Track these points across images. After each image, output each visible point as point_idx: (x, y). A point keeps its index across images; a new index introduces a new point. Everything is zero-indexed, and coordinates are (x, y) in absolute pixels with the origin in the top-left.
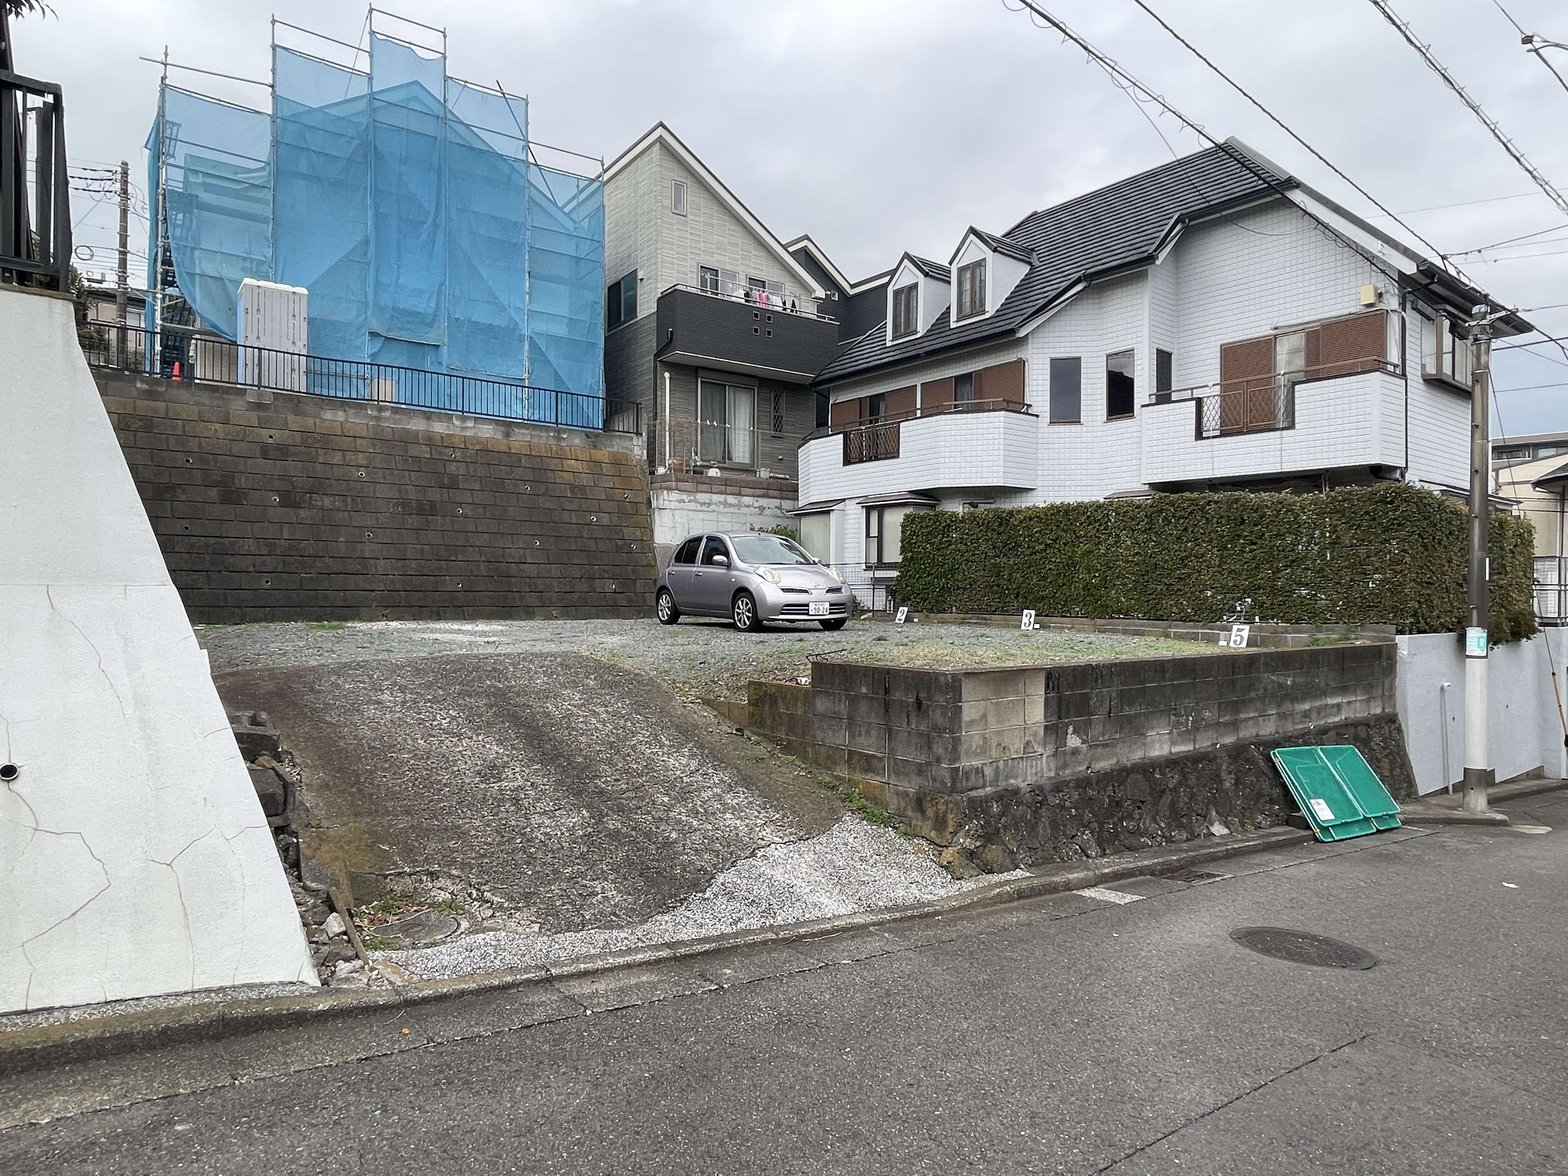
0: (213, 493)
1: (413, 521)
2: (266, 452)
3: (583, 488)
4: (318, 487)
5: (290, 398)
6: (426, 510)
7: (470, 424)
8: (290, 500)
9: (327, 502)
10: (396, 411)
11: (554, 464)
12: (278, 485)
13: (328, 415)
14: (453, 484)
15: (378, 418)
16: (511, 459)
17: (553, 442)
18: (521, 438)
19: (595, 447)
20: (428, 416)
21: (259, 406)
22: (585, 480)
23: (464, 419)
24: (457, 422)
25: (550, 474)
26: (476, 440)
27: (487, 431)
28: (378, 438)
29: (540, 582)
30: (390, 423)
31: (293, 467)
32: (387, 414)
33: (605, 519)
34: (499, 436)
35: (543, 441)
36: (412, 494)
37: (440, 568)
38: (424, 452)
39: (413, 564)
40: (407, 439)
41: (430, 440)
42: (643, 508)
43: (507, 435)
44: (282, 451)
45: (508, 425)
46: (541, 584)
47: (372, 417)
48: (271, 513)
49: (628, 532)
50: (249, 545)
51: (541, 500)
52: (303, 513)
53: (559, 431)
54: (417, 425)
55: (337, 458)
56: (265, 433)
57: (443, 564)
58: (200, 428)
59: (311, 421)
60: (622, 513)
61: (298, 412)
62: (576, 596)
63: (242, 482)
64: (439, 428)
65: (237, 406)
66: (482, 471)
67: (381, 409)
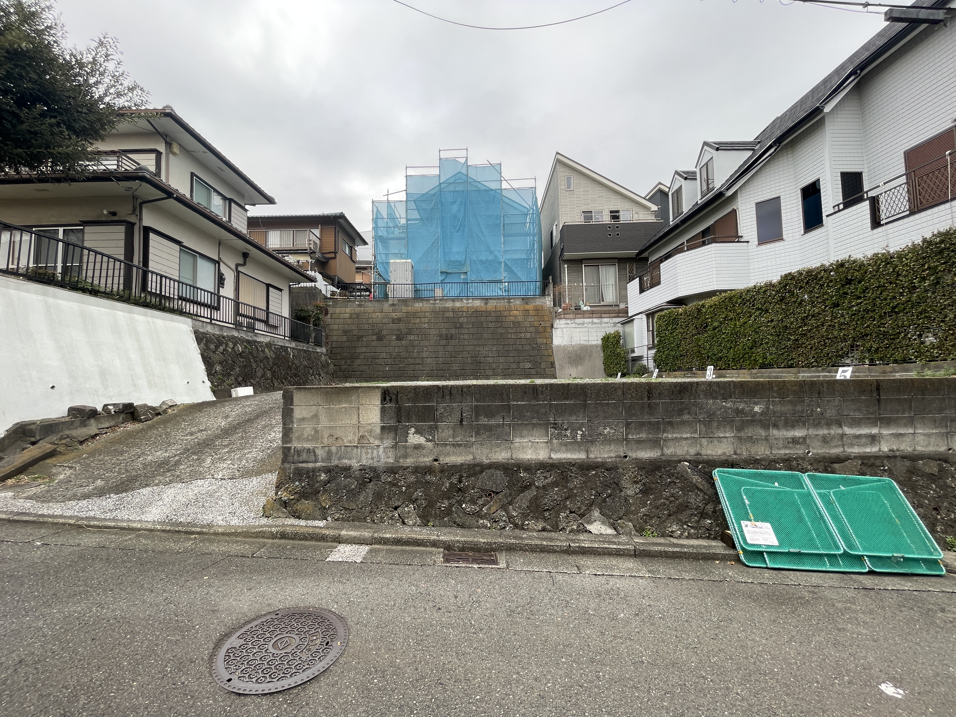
0: (374, 337)
1: (443, 342)
2: (393, 321)
3: (519, 323)
4: (410, 332)
5: (403, 301)
6: (449, 338)
7: (470, 301)
8: (399, 338)
9: (412, 338)
10: (441, 300)
11: (506, 314)
12: (396, 332)
13: (416, 305)
14: (461, 326)
15: (434, 304)
16: (487, 313)
17: (506, 304)
18: (492, 304)
19: (527, 304)
20: (453, 300)
21: (393, 305)
22: (520, 319)
23: (468, 300)
24: (465, 301)
25: (504, 318)
26: (473, 307)
27: (478, 303)
28: (434, 312)
29: (494, 365)
30: (439, 305)
31: (402, 326)
32: (438, 302)
33: (528, 335)
34: (483, 305)
35: (502, 304)
36: (444, 332)
37: (451, 361)
38: (451, 315)
39: (441, 359)
40: (445, 310)
41: (453, 310)
42: (549, 329)
43: (486, 304)
44: (399, 320)
45: (486, 300)
46: (494, 366)
47: (432, 304)
48: (393, 343)
49: (539, 341)
50: (384, 355)
51: (499, 329)
52: (403, 342)
53: (509, 299)
54: (449, 304)
55: (418, 321)
56: (394, 314)
57: (453, 359)
58: (374, 315)
59: (410, 308)
60: (537, 332)
61: (406, 305)
62: (510, 370)
63: (384, 333)
64: (458, 304)
65: (386, 306)
66: (473, 320)
67: (435, 300)
